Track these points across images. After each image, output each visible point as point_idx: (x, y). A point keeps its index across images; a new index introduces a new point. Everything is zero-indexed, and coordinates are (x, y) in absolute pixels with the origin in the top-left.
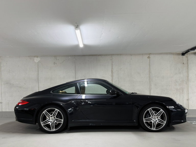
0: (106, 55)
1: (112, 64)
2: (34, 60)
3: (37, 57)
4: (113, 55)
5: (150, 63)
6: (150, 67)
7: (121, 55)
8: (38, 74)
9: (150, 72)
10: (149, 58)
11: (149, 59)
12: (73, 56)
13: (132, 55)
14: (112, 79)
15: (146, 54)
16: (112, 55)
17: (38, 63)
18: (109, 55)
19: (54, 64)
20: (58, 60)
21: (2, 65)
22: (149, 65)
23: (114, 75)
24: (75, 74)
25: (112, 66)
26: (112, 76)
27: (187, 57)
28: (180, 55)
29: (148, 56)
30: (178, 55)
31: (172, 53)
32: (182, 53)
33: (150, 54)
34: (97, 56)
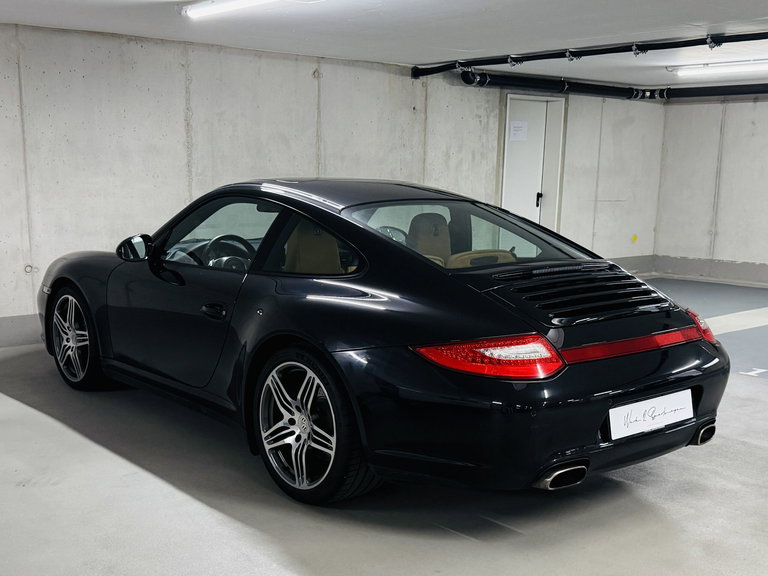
1: (188, 90)
4: (192, 44)
5: (319, 96)
6: (319, 116)
9: (319, 136)
10: (317, 74)
11: (316, 82)
13: (260, 56)
15: (309, 58)
16: (186, 44)
22: (319, 108)
23: (194, 141)
26: (189, 146)
27: (425, 85)
28: (407, 75)
29: (314, 66)
30: (402, 75)
31: (384, 66)
32: (413, 68)
33: (321, 59)
34: (123, 40)
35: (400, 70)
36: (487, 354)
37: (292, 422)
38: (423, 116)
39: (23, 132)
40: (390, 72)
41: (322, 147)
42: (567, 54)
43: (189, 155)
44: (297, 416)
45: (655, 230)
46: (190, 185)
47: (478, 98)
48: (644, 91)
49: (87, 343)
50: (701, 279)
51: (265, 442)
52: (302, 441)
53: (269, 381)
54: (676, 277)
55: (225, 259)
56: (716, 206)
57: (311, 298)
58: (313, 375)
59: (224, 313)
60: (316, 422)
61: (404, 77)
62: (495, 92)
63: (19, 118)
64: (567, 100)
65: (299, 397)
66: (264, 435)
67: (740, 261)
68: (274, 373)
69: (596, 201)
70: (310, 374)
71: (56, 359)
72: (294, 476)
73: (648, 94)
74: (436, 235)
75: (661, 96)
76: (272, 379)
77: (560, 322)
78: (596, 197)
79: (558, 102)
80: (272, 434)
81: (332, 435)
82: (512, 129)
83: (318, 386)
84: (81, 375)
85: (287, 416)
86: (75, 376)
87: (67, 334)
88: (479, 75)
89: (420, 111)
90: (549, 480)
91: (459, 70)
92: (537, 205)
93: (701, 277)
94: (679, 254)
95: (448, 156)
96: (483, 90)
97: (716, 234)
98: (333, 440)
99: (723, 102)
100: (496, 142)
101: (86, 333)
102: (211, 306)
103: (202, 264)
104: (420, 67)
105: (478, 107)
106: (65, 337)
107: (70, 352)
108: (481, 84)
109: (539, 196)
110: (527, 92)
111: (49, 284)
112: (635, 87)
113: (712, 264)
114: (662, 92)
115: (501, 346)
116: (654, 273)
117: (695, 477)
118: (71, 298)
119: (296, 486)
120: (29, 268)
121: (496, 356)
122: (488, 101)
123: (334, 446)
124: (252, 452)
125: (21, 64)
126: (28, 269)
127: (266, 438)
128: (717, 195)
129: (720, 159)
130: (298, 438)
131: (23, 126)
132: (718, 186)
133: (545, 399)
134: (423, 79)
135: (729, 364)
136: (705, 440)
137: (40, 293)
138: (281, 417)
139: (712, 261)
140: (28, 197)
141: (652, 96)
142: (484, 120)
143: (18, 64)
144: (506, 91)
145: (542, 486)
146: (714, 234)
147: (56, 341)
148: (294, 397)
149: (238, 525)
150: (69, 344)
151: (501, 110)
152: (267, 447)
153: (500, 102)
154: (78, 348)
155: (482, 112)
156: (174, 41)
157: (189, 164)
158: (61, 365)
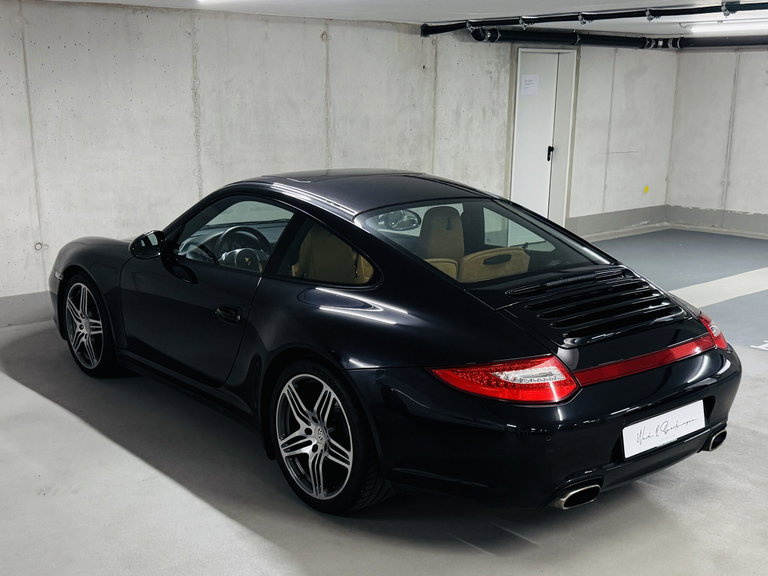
0: (169, 10)
1: (194, 59)
4: (198, 11)
5: (327, 59)
6: (328, 79)
7: (226, 14)
9: (327, 100)
10: (324, 36)
11: (324, 44)
13: (268, 21)
14: (197, 131)
15: (318, 21)
16: (192, 11)
22: (327, 71)
23: (202, 108)
25: (195, 69)
26: (197, 116)
27: (434, 43)
28: (416, 33)
29: (322, 29)
30: (411, 33)
31: (394, 25)
32: (422, 26)
33: (328, 21)
34: (130, 11)
35: (410, 29)
36: (502, 377)
37: (308, 432)
38: (433, 74)
39: (30, 109)
40: (399, 31)
41: (331, 111)
42: (580, 17)
43: (197, 125)
44: (313, 427)
45: (667, 179)
46: (198, 155)
47: (489, 54)
48: (657, 40)
49: (101, 332)
50: (711, 230)
51: (282, 450)
52: (319, 452)
53: (285, 390)
54: (687, 227)
55: (238, 251)
56: (728, 158)
57: (324, 309)
58: (330, 390)
59: (239, 317)
60: (332, 435)
61: (414, 36)
62: (506, 46)
63: (24, 94)
64: (579, 52)
65: (316, 408)
66: (281, 443)
67: (752, 212)
68: (290, 383)
69: (608, 153)
70: (326, 388)
71: (70, 345)
72: (311, 484)
73: (661, 43)
74: (448, 228)
75: (674, 45)
76: (288, 389)
77: (573, 342)
78: (608, 149)
79: (570, 54)
80: (289, 442)
81: (349, 450)
82: (523, 83)
83: (335, 400)
84: (95, 363)
85: (303, 426)
86: (88, 362)
87: (80, 321)
88: (490, 31)
89: (430, 69)
90: (564, 500)
91: (471, 29)
92: (549, 159)
93: (712, 229)
94: (691, 205)
95: (458, 114)
96: (494, 45)
97: (728, 184)
98: (350, 454)
99: (737, 50)
100: (507, 97)
101: (100, 322)
102: (225, 309)
103: (216, 258)
104: (429, 24)
105: (488, 63)
106: (78, 324)
107: (83, 339)
108: (492, 40)
109: (551, 149)
110: (538, 45)
111: (61, 269)
112: (647, 37)
113: (723, 215)
114: (675, 41)
115: (517, 369)
116: (665, 224)
117: (707, 475)
118: (83, 286)
119: (314, 495)
120: (40, 246)
121: (510, 379)
122: (498, 57)
123: (351, 460)
124: (270, 458)
125: (26, 41)
126: (38, 246)
127: (283, 446)
128: (729, 145)
129: (733, 110)
130: (315, 448)
131: (29, 103)
132: (730, 136)
133: (560, 422)
134: (433, 37)
135: (740, 367)
136: (716, 444)
137: (51, 276)
138: (297, 427)
139: (724, 212)
140: (36, 174)
141: (665, 46)
142: (495, 76)
143: (23, 39)
144: (517, 45)
145: (556, 506)
146: (726, 184)
147: (69, 328)
148: (310, 408)
149: (257, 538)
150: (82, 331)
151: (512, 64)
152: (284, 455)
153: (511, 57)
154: (92, 336)
155: (492, 68)
156: (179, 10)
157: (197, 135)
158: (75, 351)
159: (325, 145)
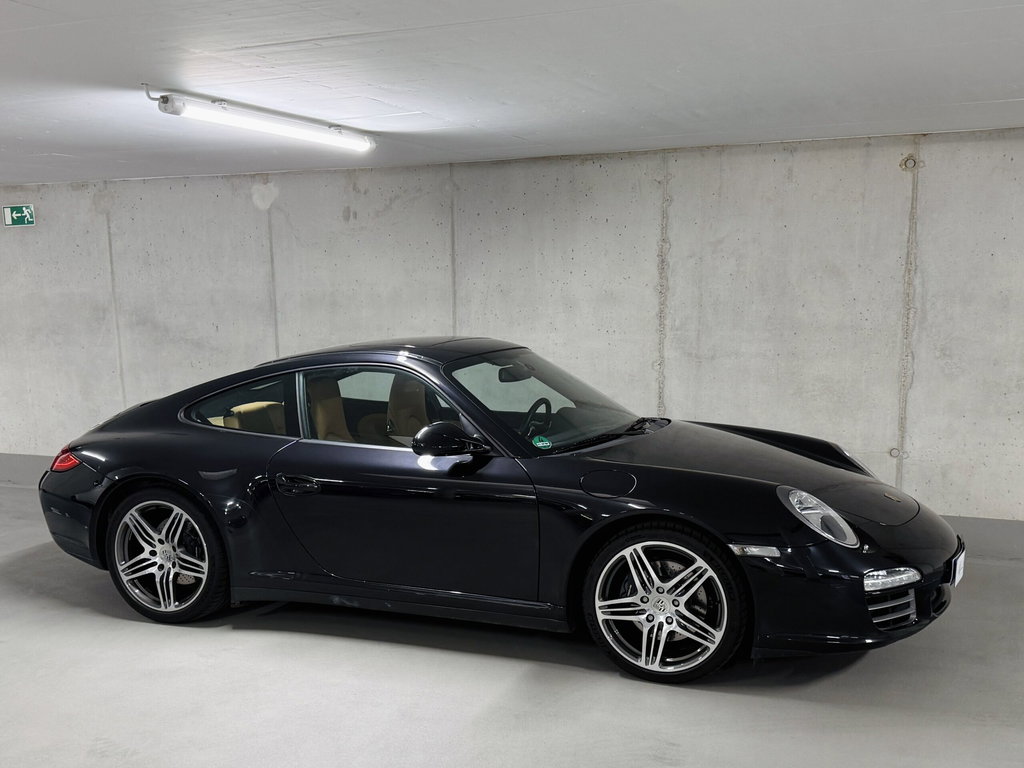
0: (631, 155)
1: (665, 215)
2: (249, 197)
3: (265, 178)
4: (675, 150)
5: (914, 199)
6: (913, 229)
7: (721, 149)
8: (273, 275)
9: (911, 264)
10: (910, 163)
11: (909, 175)
12: (441, 166)
13: (795, 150)
14: (661, 311)
15: (896, 140)
16: (666, 153)
17: (269, 212)
18: (646, 153)
19: (347, 218)
20: (365, 193)
21: (112, 225)
22: (913, 217)
23: (671, 283)
24: (454, 277)
25: (664, 228)
26: (663, 290)
29: (907, 151)
33: (920, 137)
43: (662, 304)
46: (661, 343)
63: (450, 268)
125: (455, 208)
143: (452, 207)
157: (661, 315)
159: (900, 335)
